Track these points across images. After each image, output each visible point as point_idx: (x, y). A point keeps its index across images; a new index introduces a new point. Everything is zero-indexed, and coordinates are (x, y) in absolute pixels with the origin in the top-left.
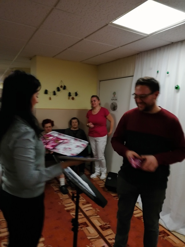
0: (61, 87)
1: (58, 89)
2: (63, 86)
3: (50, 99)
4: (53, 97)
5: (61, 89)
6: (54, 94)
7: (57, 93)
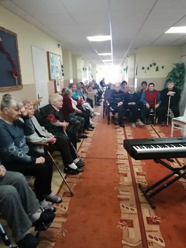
0: (153, 64)
1: (151, 66)
2: (154, 63)
3: (146, 72)
4: (147, 71)
5: (153, 65)
6: (148, 69)
7: (150, 68)
